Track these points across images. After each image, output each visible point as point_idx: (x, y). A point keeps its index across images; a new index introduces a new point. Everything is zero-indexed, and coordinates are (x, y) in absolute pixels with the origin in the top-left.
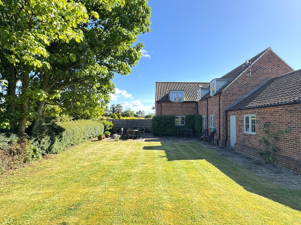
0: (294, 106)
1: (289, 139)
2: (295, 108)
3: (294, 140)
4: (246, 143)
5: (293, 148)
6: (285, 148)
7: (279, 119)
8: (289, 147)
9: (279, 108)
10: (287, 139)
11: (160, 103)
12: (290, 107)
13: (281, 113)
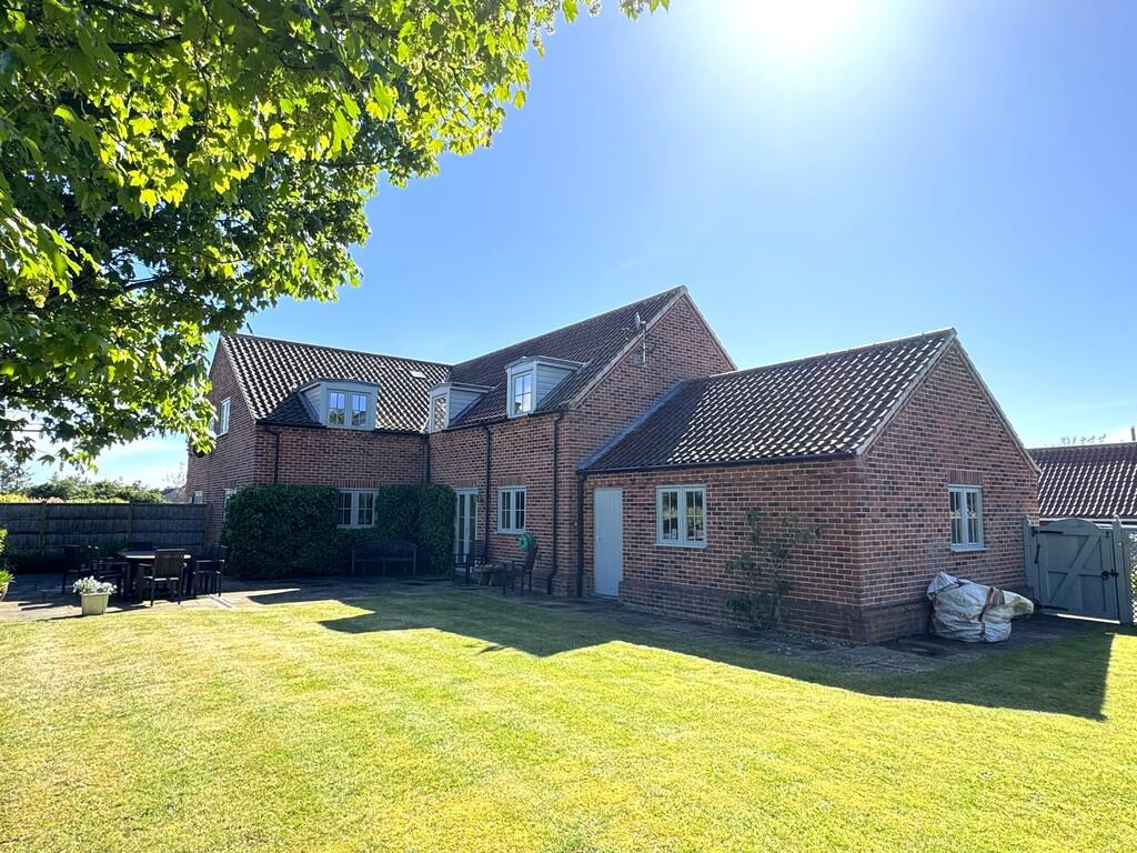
0: (834, 465)
1: (818, 553)
2: (836, 470)
3: (834, 554)
4: (669, 576)
5: (833, 576)
6: (807, 580)
7: (788, 499)
8: (818, 575)
9: (789, 470)
10: (812, 553)
11: (271, 428)
12: (823, 466)
13: (795, 483)
